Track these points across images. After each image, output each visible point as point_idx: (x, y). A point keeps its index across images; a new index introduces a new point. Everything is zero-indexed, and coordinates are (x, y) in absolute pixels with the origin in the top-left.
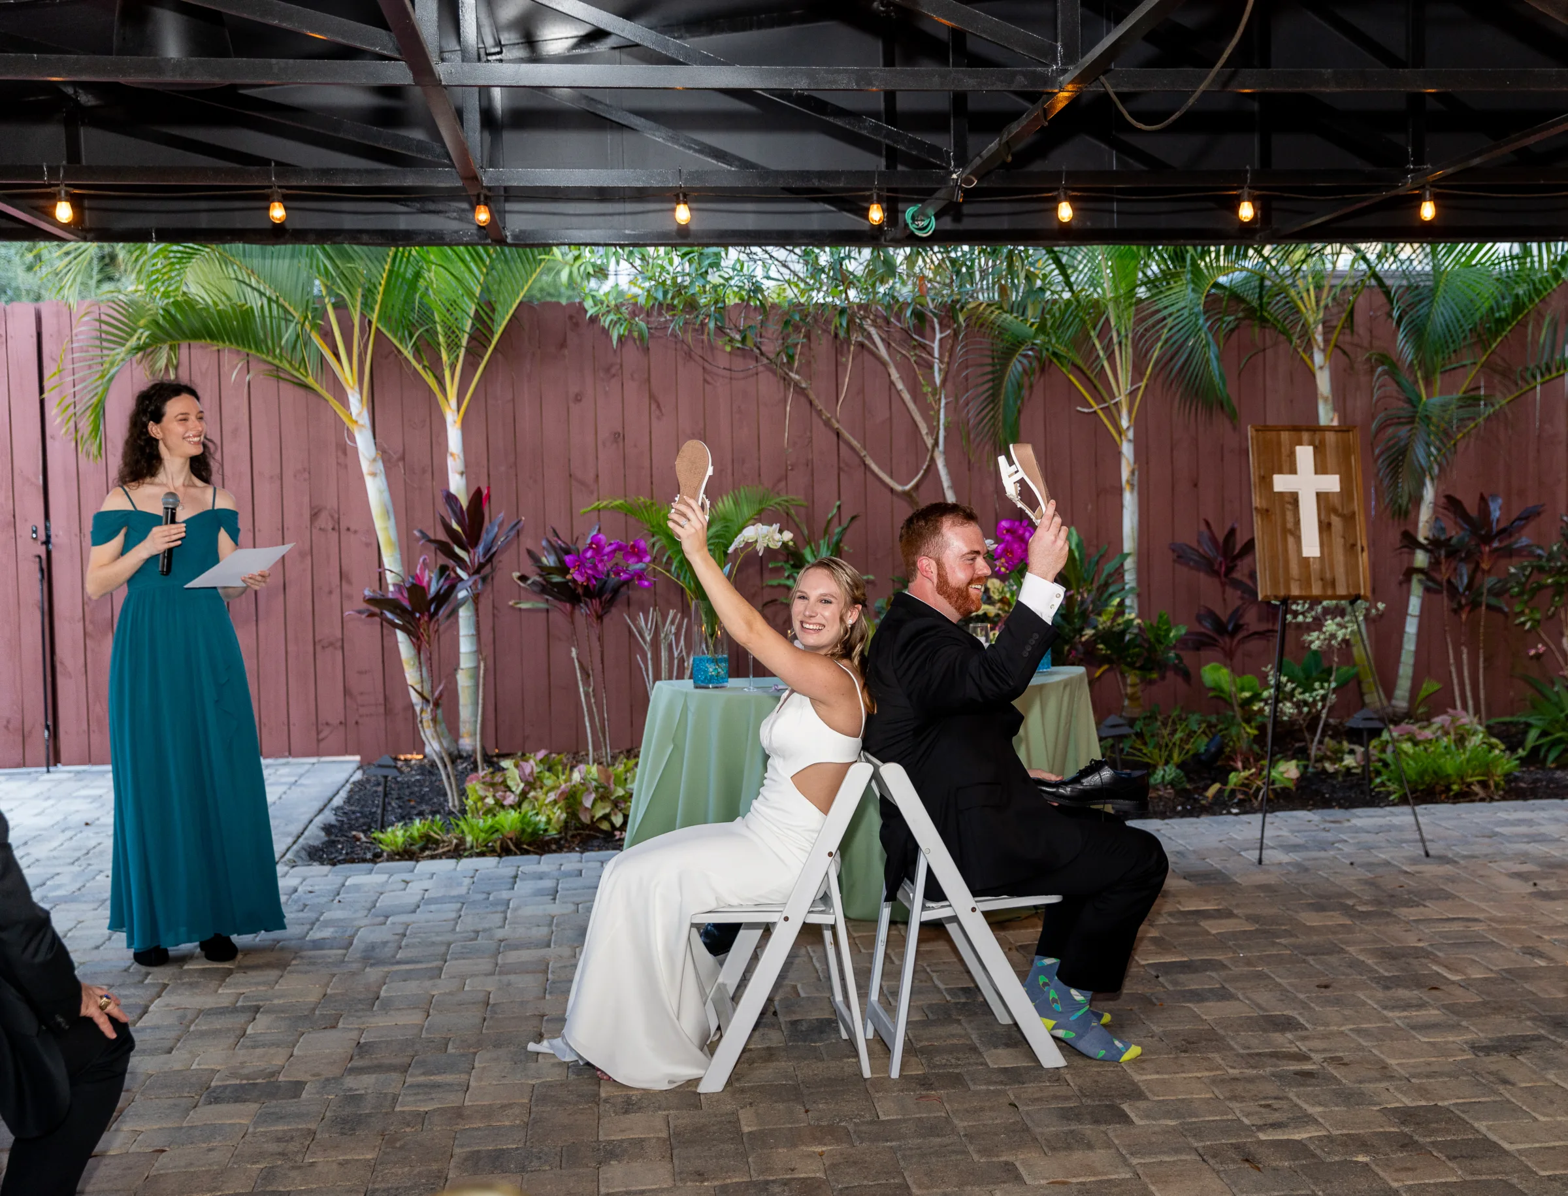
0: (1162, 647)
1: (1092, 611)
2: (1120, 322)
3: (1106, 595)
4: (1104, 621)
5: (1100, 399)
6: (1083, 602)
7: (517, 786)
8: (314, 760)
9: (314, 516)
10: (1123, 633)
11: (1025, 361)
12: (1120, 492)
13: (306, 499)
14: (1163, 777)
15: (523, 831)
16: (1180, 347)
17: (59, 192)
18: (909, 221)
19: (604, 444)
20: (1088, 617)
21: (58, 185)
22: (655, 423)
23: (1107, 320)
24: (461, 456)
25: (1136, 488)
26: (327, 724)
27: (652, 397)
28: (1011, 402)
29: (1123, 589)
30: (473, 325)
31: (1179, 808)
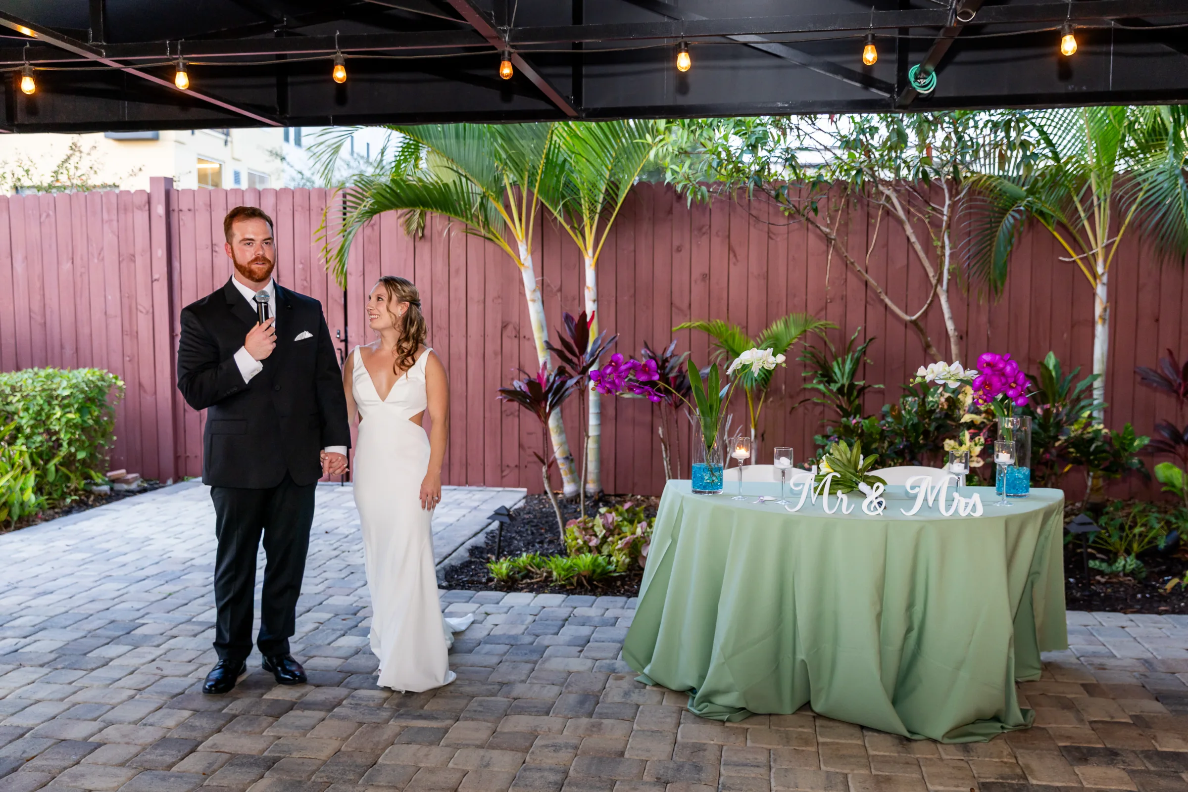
0: (1126, 454)
1: (1066, 422)
2: (1099, 190)
3: (1078, 407)
4: (1075, 430)
5: (1079, 249)
6: (1058, 414)
7: (601, 532)
8: (500, 489)
9: (504, 327)
10: (1092, 441)
11: (1017, 216)
12: (1093, 324)
13: (499, 317)
14: (1124, 566)
15: (594, 571)
16: (1159, 203)
17: (178, 64)
18: (912, 79)
19: (696, 282)
20: (1062, 426)
21: (177, 59)
22: (731, 265)
23: (1090, 187)
24: (595, 289)
25: (1107, 322)
26: (508, 466)
27: (730, 248)
28: (1002, 249)
29: (1091, 404)
30: (604, 199)
31: (1139, 596)
